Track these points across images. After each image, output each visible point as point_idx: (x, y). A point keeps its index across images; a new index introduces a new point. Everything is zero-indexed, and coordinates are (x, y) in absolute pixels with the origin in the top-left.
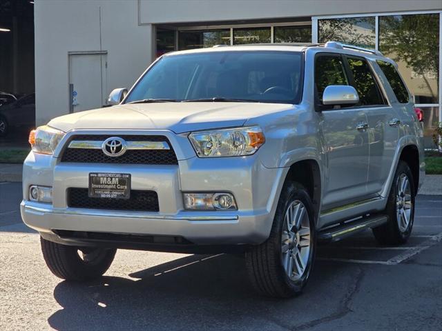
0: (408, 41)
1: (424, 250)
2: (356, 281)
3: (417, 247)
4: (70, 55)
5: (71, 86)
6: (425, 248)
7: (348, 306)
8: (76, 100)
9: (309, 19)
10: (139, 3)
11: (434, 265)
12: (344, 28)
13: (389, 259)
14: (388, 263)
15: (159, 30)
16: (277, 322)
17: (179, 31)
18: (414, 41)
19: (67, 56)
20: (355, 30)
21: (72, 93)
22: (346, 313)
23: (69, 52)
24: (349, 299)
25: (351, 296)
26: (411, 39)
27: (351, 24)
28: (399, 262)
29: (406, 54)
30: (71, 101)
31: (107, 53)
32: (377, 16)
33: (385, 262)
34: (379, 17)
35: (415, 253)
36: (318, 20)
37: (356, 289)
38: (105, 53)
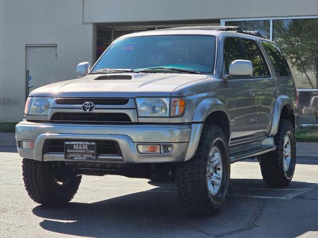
0: (293, 45)
1: (310, 191)
2: (259, 209)
3: (305, 189)
4: (27, 47)
5: (27, 72)
6: (311, 189)
7: (255, 223)
8: (31, 83)
9: (218, 21)
10: (83, 2)
13: (284, 195)
14: (283, 198)
15: (99, 28)
16: (203, 232)
18: (298, 45)
21: (28, 77)
22: (254, 227)
23: (26, 45)
24: (256, 219)
25: (257, 217)
26: (296, 43)
28: (291, 197)
30: (27, 84)
31: (57, 46)
32: (271, 19)
33: (281, 198)
34: (273, 20)
35: (304, 192)
36: (226, 22)
37: (260, 213)
38: (55, 46)
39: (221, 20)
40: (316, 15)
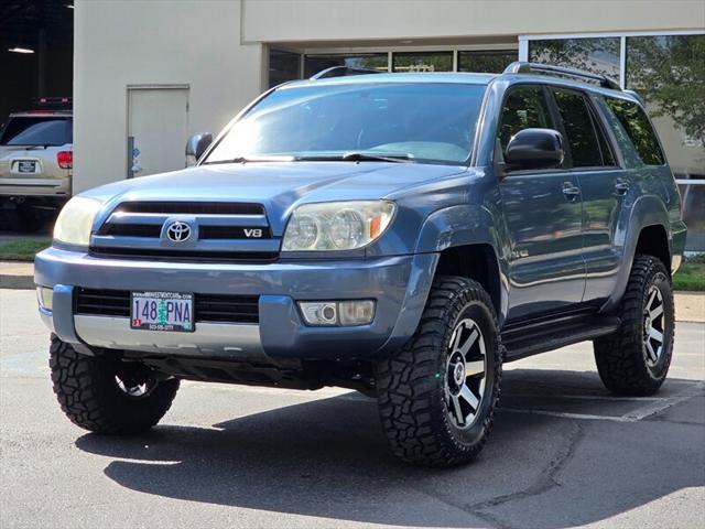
1: (681, 402)
2: (569, 443)
3: (671, 398)
4: (131, 90)
5: (131, 140)
6: (683, 399)
7: (554, 479)
8: (138, 162)
9: (514, 39)
11: (695, 424)
12: (573, 60)
13: (626, 412)
14: (623, 419)
15: (274, 53)
17: (305, 56)
19: (125, 92)
20: (594, 64)
21: (132, 152)
22: (550, 487)
23: (129, 86)
24: (557, 468)
25: (560, 463)
27: (586, 53)
28: (639, 418)
29: (675, 104)
30: (130, 164)
31: (188, 89)
32: (623, 36)
33: (618, 418)
34: (627, 38)
35: (667, 406)
36: (530, 41)
37: (569, 455)
38: (186, 89)
39: (520, 38)
40: (700, 29)
